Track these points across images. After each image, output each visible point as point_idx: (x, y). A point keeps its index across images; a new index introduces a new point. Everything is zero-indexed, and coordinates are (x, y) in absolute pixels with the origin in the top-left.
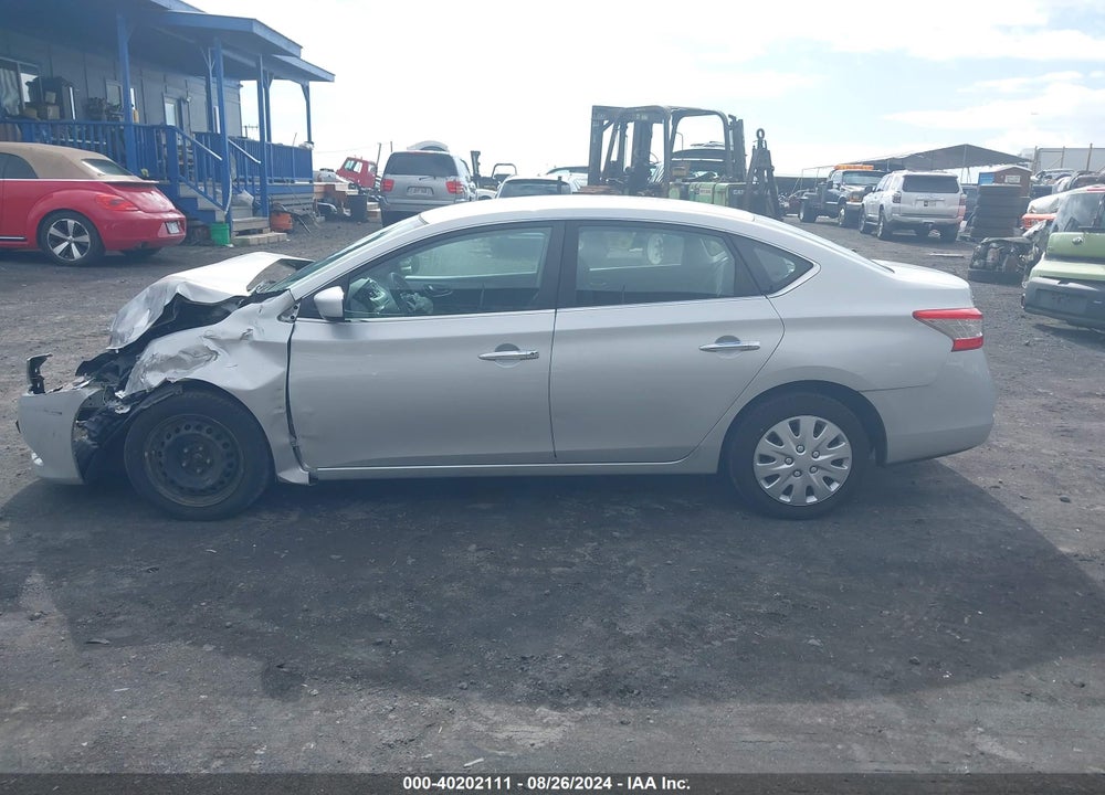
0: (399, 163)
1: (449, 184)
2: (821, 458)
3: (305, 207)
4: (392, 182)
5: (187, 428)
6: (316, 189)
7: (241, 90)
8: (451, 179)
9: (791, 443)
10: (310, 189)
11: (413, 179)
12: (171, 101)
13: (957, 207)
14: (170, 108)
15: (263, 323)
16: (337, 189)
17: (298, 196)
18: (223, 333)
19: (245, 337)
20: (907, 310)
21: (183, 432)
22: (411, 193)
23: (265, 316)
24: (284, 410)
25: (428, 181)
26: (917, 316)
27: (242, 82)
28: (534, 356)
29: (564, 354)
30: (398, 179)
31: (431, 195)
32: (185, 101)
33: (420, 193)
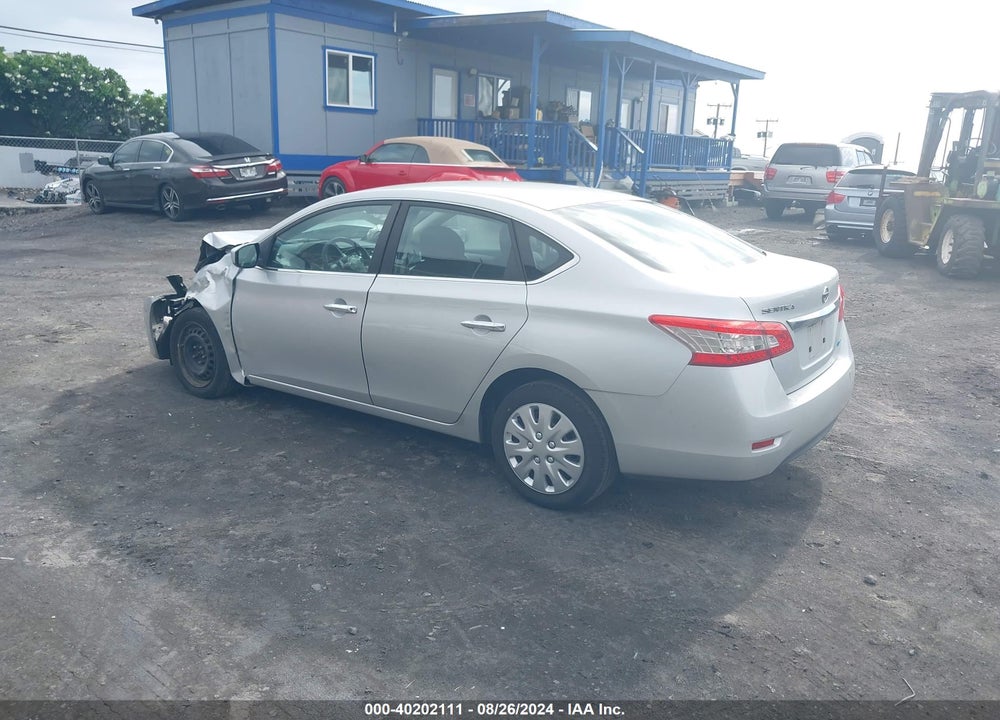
0: (789, 153)
1: (828, 174)
2: (556, 449)
3: (719, 192)
4: (775, 171)
6: (732, 177)
7: (698, 90)
8: (832, 169)
9: (532, 430)
10: (726, 176)
11: (795, 169)
12: (627, 101)
14: (625, 109)
16: (756, 177)
17: (703, 182)
20: (646, 312)
22: (791, 182)
25: (810, 170)
26: (656, 320)
27: (700, 83)
30: (781, 168)
31: (809, 184)
32: (638, 101)
33: (799, 182)
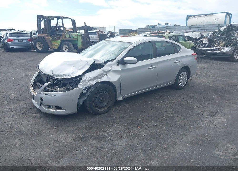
5: (101, 93)
9: (182, 77)
13: (97, 38)
15: (113, 66)
18: (106, 70)
19: (110, 70)
21: (101, 94)
23: (113, 65)
24: (120, 85)
26: (192, 55)
28: (156, 67)
29: (159, 66)
